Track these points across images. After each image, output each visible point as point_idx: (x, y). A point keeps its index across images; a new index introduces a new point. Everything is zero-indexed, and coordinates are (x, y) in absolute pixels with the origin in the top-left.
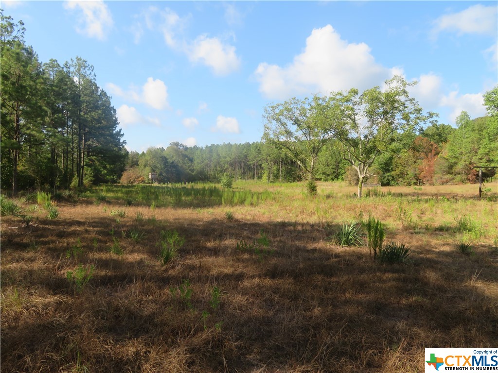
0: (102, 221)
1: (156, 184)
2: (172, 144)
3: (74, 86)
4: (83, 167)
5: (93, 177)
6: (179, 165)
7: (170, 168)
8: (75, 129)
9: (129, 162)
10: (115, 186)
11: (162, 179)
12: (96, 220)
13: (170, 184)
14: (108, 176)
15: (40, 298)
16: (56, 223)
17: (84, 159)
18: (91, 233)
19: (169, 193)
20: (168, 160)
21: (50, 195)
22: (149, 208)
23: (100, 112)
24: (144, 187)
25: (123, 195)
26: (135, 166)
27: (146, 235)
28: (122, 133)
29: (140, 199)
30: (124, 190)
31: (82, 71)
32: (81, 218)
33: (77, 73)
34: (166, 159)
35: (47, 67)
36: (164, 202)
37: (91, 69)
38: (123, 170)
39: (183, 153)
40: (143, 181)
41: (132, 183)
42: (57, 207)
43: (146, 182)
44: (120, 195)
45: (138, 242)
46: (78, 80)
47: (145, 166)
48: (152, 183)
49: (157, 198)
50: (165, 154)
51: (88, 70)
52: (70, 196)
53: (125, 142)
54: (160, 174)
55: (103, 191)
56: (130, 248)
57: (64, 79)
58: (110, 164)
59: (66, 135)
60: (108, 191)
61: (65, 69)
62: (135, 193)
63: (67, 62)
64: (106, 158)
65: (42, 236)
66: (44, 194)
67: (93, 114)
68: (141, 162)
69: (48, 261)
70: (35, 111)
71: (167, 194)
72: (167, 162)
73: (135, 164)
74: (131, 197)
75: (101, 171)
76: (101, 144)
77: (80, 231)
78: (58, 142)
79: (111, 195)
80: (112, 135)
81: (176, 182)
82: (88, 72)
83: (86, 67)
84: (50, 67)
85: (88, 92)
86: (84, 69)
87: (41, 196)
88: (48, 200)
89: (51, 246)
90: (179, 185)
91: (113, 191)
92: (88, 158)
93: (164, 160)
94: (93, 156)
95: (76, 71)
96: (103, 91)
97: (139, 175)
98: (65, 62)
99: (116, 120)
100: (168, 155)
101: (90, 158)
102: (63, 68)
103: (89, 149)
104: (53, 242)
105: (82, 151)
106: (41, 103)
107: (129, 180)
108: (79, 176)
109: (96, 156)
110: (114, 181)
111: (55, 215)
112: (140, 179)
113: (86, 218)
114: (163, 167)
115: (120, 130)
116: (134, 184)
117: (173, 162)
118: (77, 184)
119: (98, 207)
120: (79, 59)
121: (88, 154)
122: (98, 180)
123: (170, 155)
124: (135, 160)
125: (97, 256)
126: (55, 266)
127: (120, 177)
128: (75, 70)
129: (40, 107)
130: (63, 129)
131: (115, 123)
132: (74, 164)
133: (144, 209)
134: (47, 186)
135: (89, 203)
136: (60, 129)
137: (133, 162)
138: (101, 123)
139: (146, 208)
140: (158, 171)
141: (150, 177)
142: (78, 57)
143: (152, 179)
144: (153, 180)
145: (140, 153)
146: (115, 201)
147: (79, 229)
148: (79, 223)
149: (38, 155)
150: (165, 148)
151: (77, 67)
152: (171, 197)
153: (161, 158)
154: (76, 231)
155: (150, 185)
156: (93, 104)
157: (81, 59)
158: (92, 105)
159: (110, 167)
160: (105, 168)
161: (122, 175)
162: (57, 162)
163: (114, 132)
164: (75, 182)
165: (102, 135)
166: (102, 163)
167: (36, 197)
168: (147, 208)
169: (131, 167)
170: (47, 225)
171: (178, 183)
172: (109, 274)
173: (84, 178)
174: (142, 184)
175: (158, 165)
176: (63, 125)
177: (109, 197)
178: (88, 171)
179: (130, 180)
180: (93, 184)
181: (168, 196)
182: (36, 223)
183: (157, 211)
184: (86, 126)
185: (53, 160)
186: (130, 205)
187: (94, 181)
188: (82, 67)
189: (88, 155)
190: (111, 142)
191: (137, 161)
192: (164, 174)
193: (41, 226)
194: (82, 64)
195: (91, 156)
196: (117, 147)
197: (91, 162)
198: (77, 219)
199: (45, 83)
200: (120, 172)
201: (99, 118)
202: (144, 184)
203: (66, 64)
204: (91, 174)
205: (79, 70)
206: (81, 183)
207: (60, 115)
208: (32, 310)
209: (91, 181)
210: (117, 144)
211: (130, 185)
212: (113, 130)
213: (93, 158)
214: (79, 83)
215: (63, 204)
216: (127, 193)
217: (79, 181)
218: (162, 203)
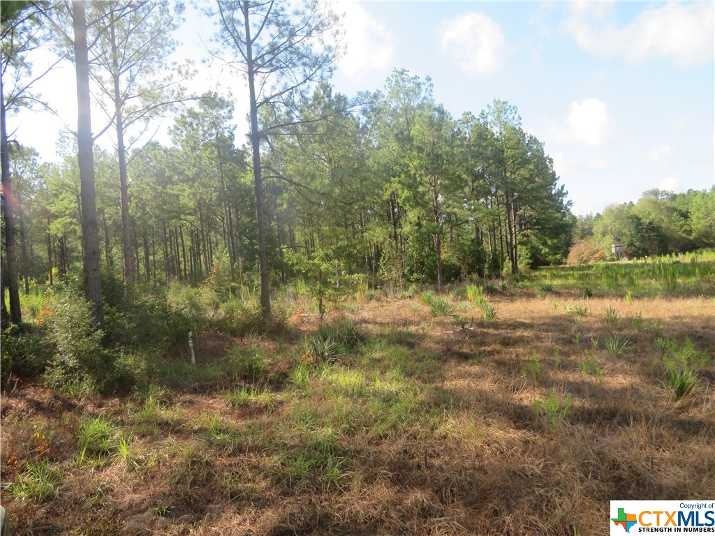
0: (555, 322)
1: (624, 261)
2: (646, 194)
3: (494, 139)
4: (516, 247)
5: (530, 258)
6: (663, 225)
7: (647, 232)
8: (501, 196)
9: (578, 231)
10: (563, 269)
11: (634, 252)
12: (547, 321)
13: (650, 258)
14: (550, 257)
15: (501, 432)
16: (496, 326)
17: (516, 236)
18: (544, 340)
19: (651, 274)
20: (642, 221)
21: (481, 288)
22: (622, 300)
23: (531, 167)
24: (607, 267)
25: (575, 281)
26: (588, 236)
27: (630, 345)
28: (564, 191)
29: (605, 287)
30: (576, 274)
31: (503, 117)
32: (525, 318)
33: (496, 122)
34: (639, 219)
35: (460, 124)
36: (645, 289)
37: (513, 111)
38: (569, 244)
39: (669, 205)
40: (603, 258)
41: (586, 261)
42: (492, 303)
43: (608, 258)
44: (571, 281)
45: (619, 357)
46: (498, 131)
47: (604, 234)
48: (618, 260)
49: (631, 283)
50: (635, 211)
51: (510, 114)
52: (504, 288)
53: (570, 203)
54: (631, 244)
55: (546, 277)
56: (609, 365)
57: (482, 133)
58: (552, 238)
59: (489, 207)
60: (554, 277)
61: (482, 121)
62: (593, 277)
63: (482, 111)
64: (545, 230)
65: (482, 344)
66: (474, 287)
67: (522, 172)
68: (597, 229)
69: (499, 380)
70: (454, 183)
71: (648, 276)
72: (641, 224)
73: (587, 233)
74: (588, 283)
75: (541, 250)
76: (537, 211)
77: (528, 337)
78: (484, 217)
79: (557, 282)
80: (550, 197)
81: (659, 255)
82: (511, 117)
83: (507, 110)
84: (464, 123)
85: (512, 143)
86: (505, 113)
87: (471, 290)
88: (479, 294)
89: (496, 357)
90: (666, 259)
91: (561, 277)
92: (522, 233)
93: (636, 220)
94: (527, 229)
95: (495, 119)
96: (531, 138)
97: (595, 249)
98: (481, 112)
99: (554, 174)
100: (640, 212)
101: (523, 232)
102: (479, 120)
103: (520, 220)
104: (498, 352)
105: (512, 226)
106: (460, 171)
107: (580, 258)
108: (512, 259)
109: (531, 229)
110: (560, 262)
111: (492, 314)
112: (597, 255)
113: (533, 318)
114: (633, 232)
115: (563, 187)
116: (590, 263)
117: (650, 223)
118: (511, 271)
119: (544, 302)
120: (497, 103)
121: (521, 227)
122: (537, 262)
123: (645, 212)
124: (587, 227)
125: (561, 376)
126: (508, 387)
127: (566, 254)
128: (493, 119)
129: (459, 177)
130: (487, 199)
131: (553, 178)
132: (503, 243)
133: (614, 301)
134: (475, 276)
135: (530, 296)
136: (482, 200)
137: (583, 230)
138: (534, 182)
139: (617, 300)
140: (626, 240)
141: (613, 250)
142: (495, 100)
143: (617, 254)
144: (619, 255)
145: (594, 215)
146: (567, 291)
147: (526, 334)
148: (525, 326)
149: (460, 238)
150: (635, 202)
151: (496, 114)
152: (656, 281)
153: (628, 218)
154: (523, 336)
155: (616, 262)
156: (521, 157)
157: (500, 102)
158: (520, 160)
159: (552, 242)
160: (545, 244)
161: (569, 252)
162: (482, 243)
163: (553, 192)
164: (508, 267)
165: (537, 199)
166: (540, 239)
167: (465, 291)
168: (619, 300)
169: (582, 238)
170: (484, 328)
171: (665, 255)
172: (587, 405)
173: (518, 262)
174: (602, 263)
175: (625, 231)
176: (487, 193)
177: (557, 286)
178: (523, 252)
179: (583, 258)
180: (531, 268)
181: (652, 279)
182: (472, 326)
183: (636, 303)
184: (514, 190)
185: (478, 242)
186: (590, 296)
187: (531, 264)
188: (502, 112)
189: (521, 230)
190: (551, 207)
191: (591, 229)
192: (637, 244)
193: (479, 330)
194: (502, 108)
195: (524, 230)
196: (559, 212)
197: (525, 239)
198: (521, 320)
199: (462, 145)
200: (565, 248)
201: (531, 175)
202: (605, 263)
203: (482, 114)
204: (527, 254)
205: (499, 117)
206: (515, 268)
207: (481, 181)
208: (495, 447)
209: (528, 264)
210: (559, 207)
211: (584, 267)
212: (552, 189)
213: (529, 231)
214: (501, 134)
215: (497, 299)
216: (581, 278)
217: (513, 266)
218: (643, 291)
